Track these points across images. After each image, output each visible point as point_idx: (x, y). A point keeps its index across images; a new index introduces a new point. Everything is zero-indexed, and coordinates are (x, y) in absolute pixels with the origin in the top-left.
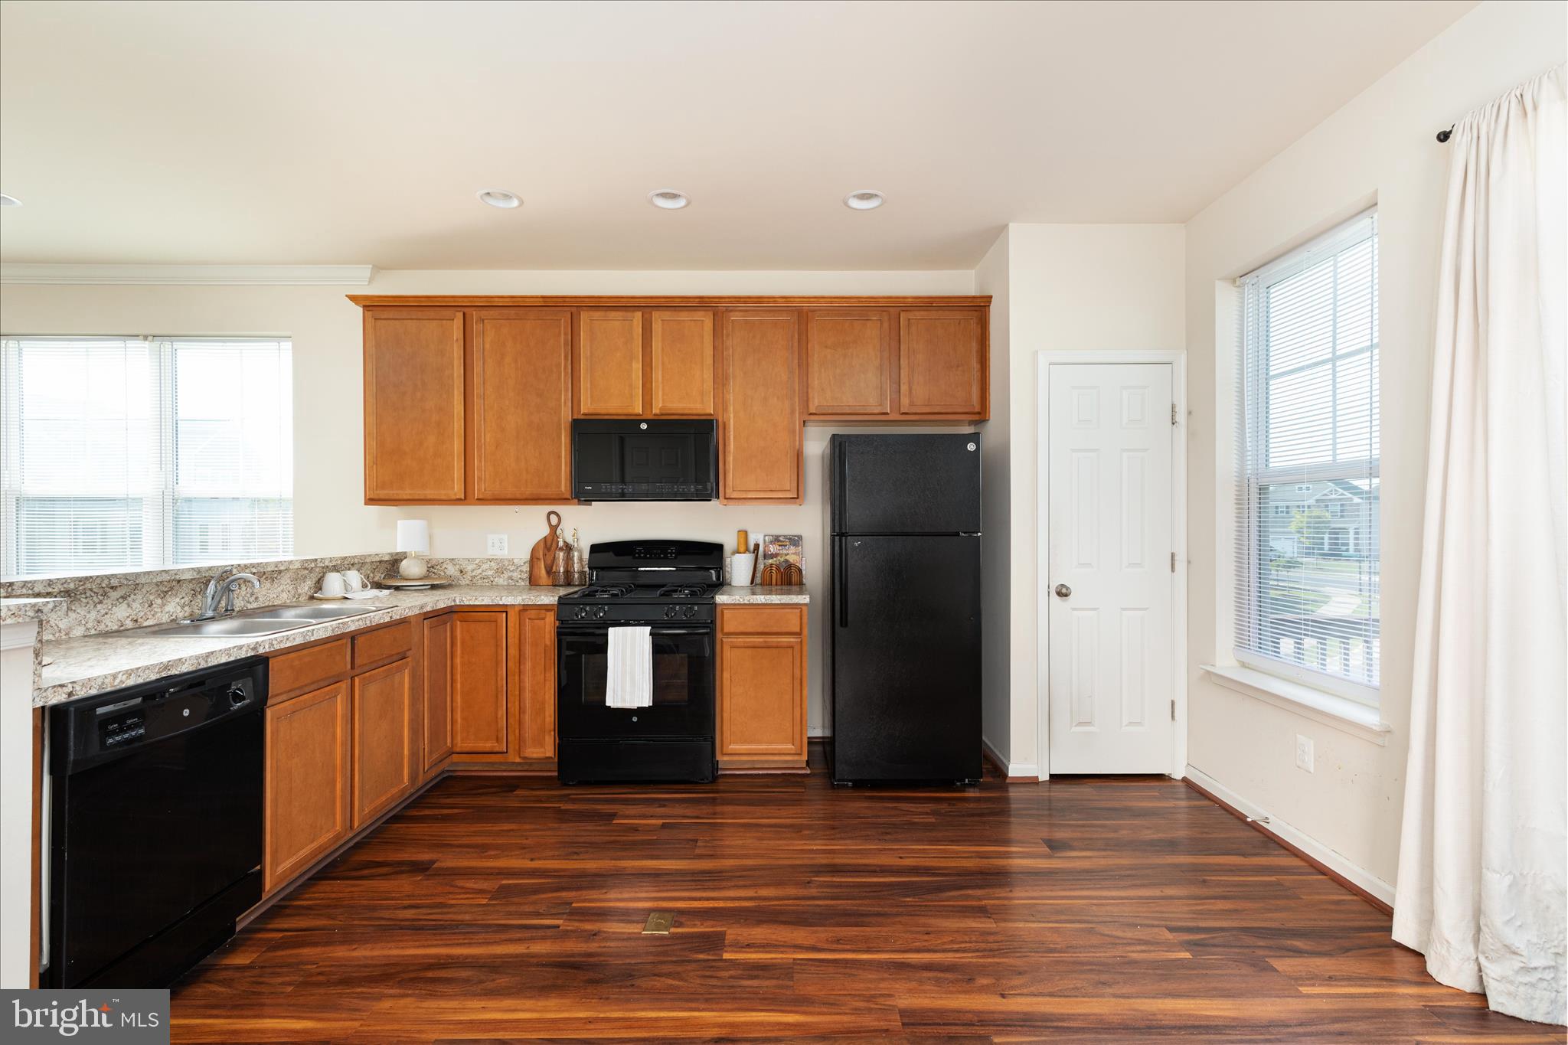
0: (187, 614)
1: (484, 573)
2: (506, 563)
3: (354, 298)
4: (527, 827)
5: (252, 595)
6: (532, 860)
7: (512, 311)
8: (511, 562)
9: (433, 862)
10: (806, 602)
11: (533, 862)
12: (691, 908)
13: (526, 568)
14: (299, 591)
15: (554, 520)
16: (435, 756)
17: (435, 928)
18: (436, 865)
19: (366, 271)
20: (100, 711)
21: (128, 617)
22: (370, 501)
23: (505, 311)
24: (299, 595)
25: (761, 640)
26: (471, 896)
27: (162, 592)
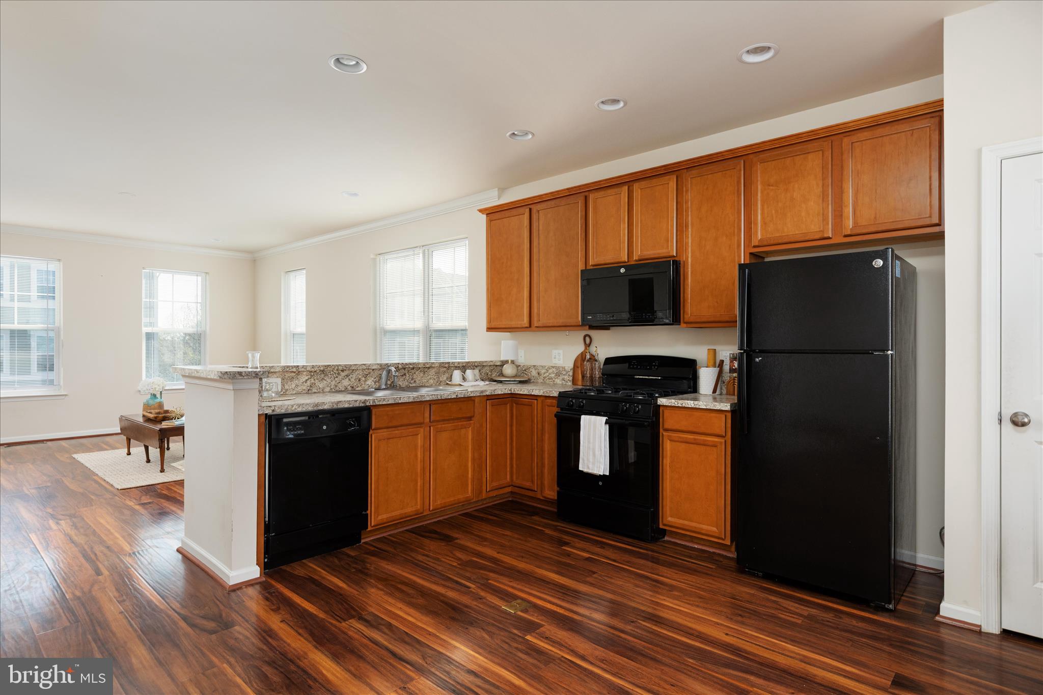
0: (377, 386)
1: (550, 376)
2: (561, 369)
3: (480, 211)
4: (516, 536)
5: (412, 379)
6: (498, 553)
7: (553, 202)
8: (564, 368)
9: (457, 539)
10: (727, 409)
11: (498, 555)
12: (544, 607)
13: (571, 374)
14: (441, 379)
15: (588, 340)
16: (495, 484)
17: (423, 568)
18: (456, 541)
19: (495, 193)
20: (285, 420)
21: (349, 385)
22: (489, 329)
23: (549, 203)
24: (441, 382)
25: (692, 437)
26: (452, 559)
27: (365, 374)
